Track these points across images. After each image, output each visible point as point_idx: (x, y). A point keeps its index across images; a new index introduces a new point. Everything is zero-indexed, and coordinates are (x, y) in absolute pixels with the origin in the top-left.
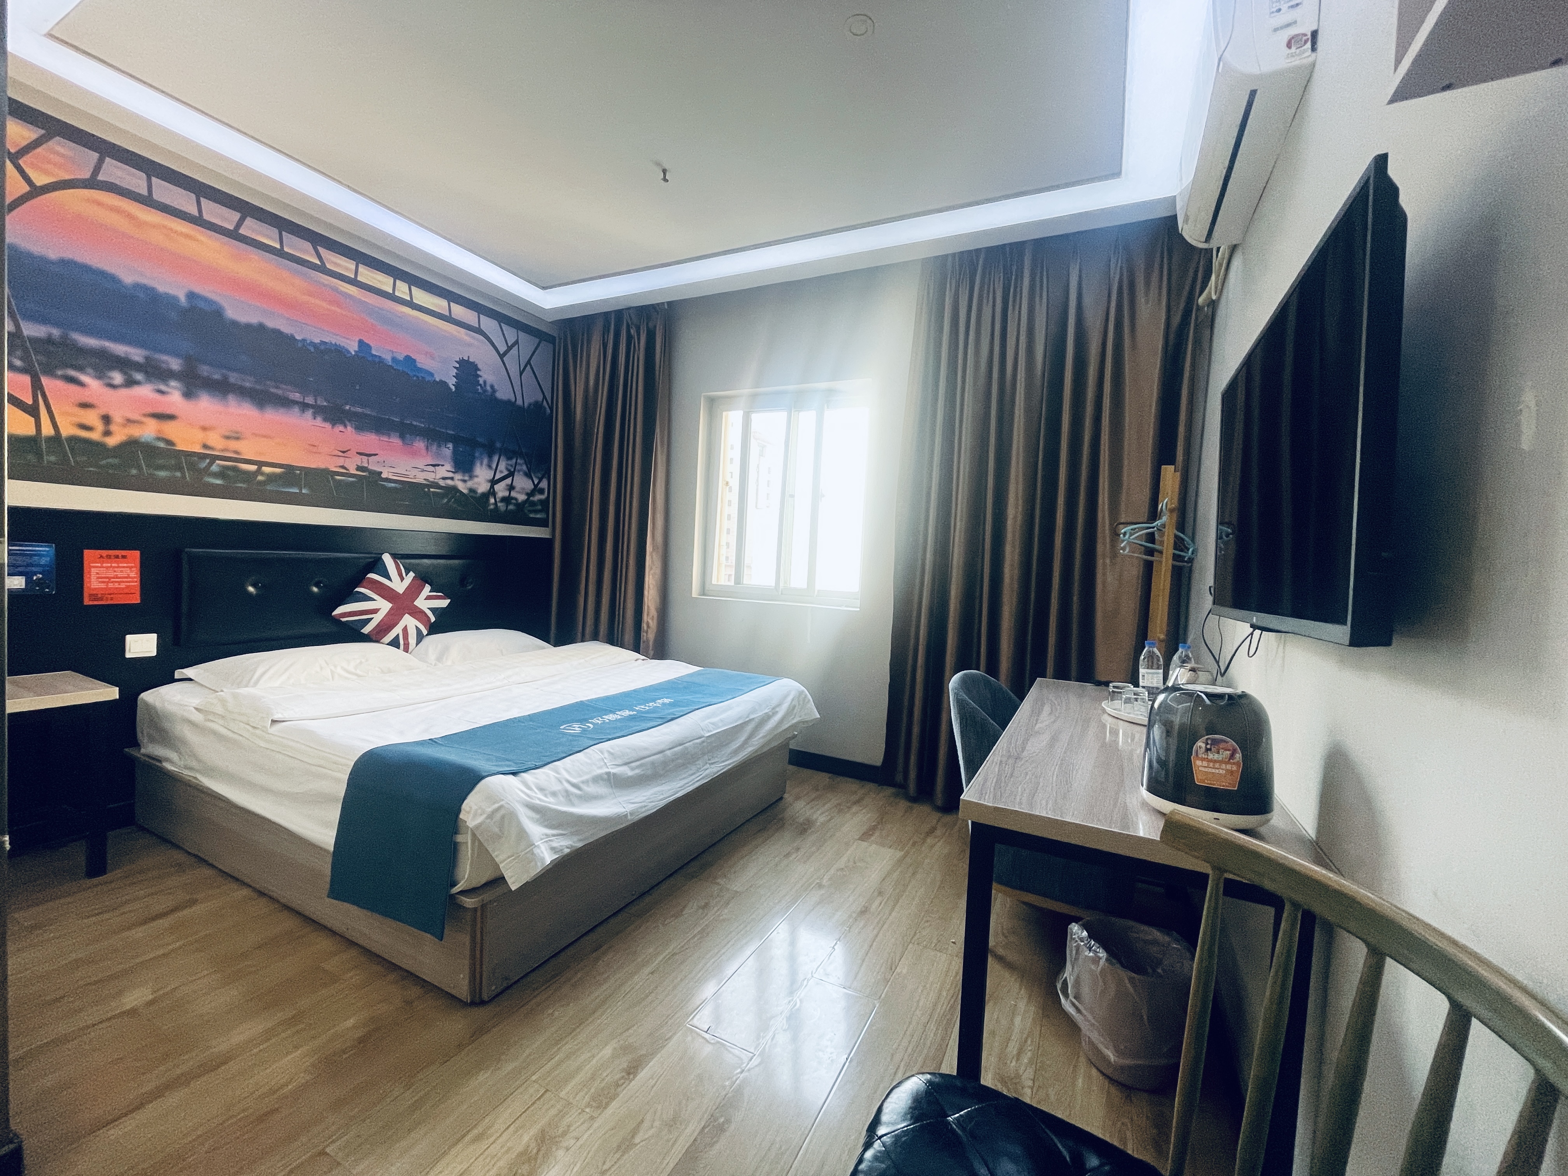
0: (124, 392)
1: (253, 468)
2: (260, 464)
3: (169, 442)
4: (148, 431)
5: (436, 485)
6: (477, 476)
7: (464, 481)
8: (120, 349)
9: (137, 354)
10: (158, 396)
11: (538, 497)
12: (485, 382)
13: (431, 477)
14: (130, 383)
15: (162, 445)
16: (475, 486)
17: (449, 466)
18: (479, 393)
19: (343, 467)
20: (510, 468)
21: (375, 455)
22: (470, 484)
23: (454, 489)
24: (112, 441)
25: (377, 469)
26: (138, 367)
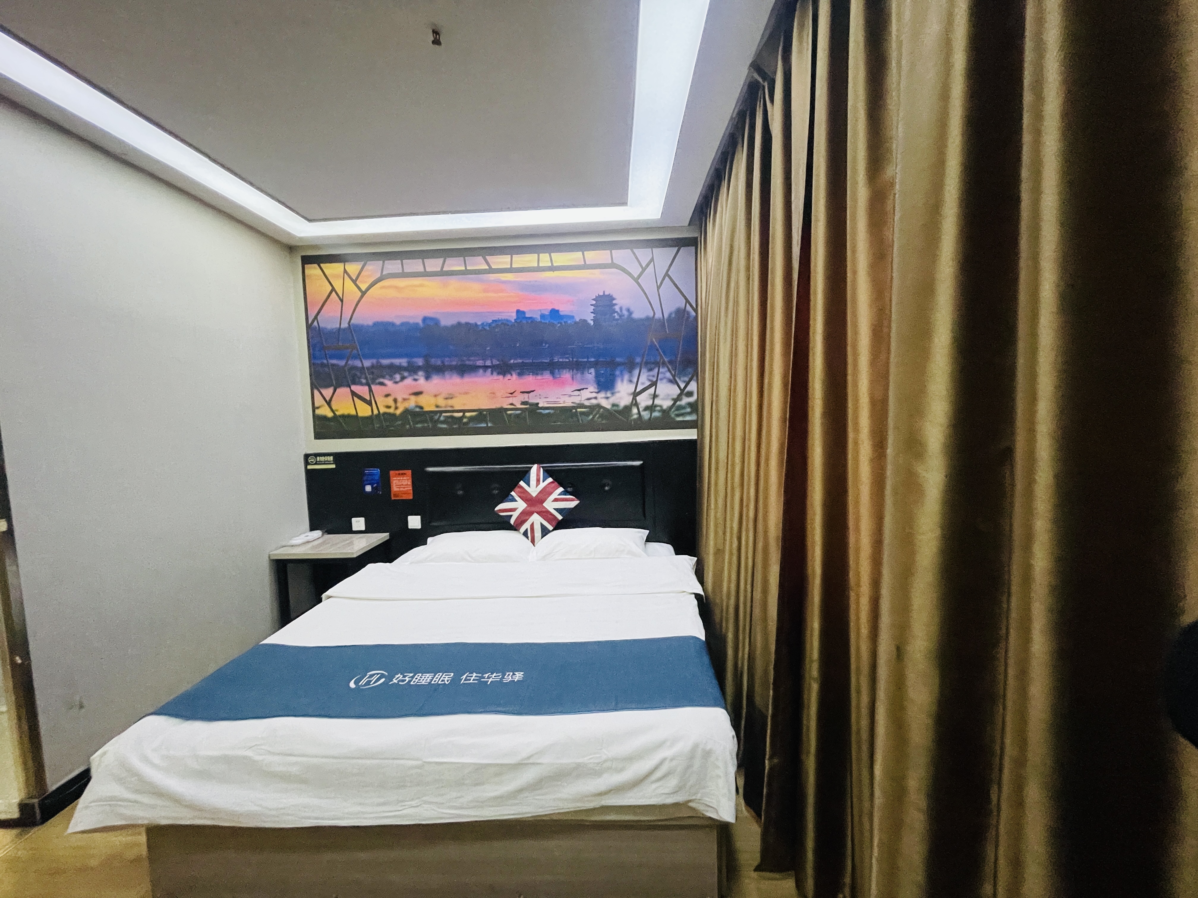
0: (401, 384)
1: (461, 414)
2: (464, 411)
3: (421, 408)
4: (412, 403)
5: (582, 406)
6: (619, 392)
7: (607, 398)
8: (397, 361)
9: (403, 362)
10: (414, 383)
11: (685, 400)
12: (621, 309)
13: (577, 400)
14: (403, 378)
15: (418, 410)
16: (616, 402)
17: (592, 388)
18: (617, 320)
19: (512, 404)
20: (651, 378)
21: (533, 391)
22: (613, 400)
23: (599, 406)
24: (398, 412)
25: (535, 401)
26: (405, 369)
